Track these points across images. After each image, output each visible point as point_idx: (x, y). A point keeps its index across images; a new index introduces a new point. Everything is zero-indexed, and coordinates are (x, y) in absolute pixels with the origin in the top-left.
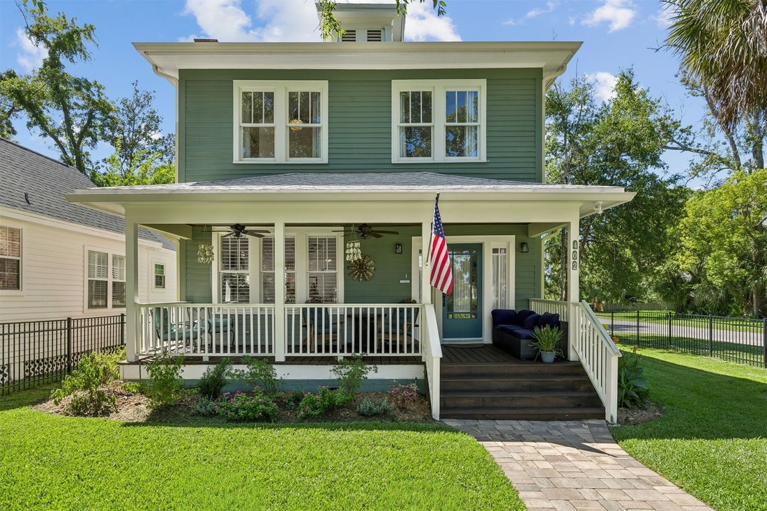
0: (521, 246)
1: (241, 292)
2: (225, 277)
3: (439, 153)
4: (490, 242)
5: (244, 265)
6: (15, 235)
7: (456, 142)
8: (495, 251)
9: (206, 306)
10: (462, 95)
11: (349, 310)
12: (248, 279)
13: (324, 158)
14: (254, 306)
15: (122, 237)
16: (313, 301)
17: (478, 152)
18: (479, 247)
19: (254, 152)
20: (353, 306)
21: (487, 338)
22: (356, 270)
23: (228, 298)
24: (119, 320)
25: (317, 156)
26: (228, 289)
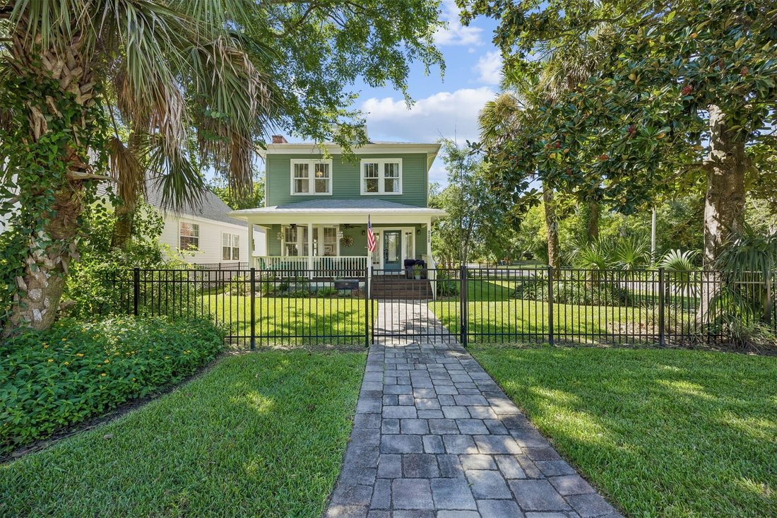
0: (418, 231)
1: (293, 252)
2: (287, 245)
3: (382, 191)
4: (404, 230)
5: (295, 239)
6: (196, 227)
7: (389, 186)
8: (407, 234)
9: (278, 257)
10: (392, 165)
11: (342, 259)
12: (296, 246)
13: (331, 193)
14: (299, 258)
15: (247, 228)
16: (325, 255)
17: (399, 190)
18: (400, 232)
19: (300, 191)
20: (343, 257)
21: (403, 273)
22: (345, 242)
23: (287, 255)
24: (238, 265)
25: (328, 192)
26: (288, 251)
